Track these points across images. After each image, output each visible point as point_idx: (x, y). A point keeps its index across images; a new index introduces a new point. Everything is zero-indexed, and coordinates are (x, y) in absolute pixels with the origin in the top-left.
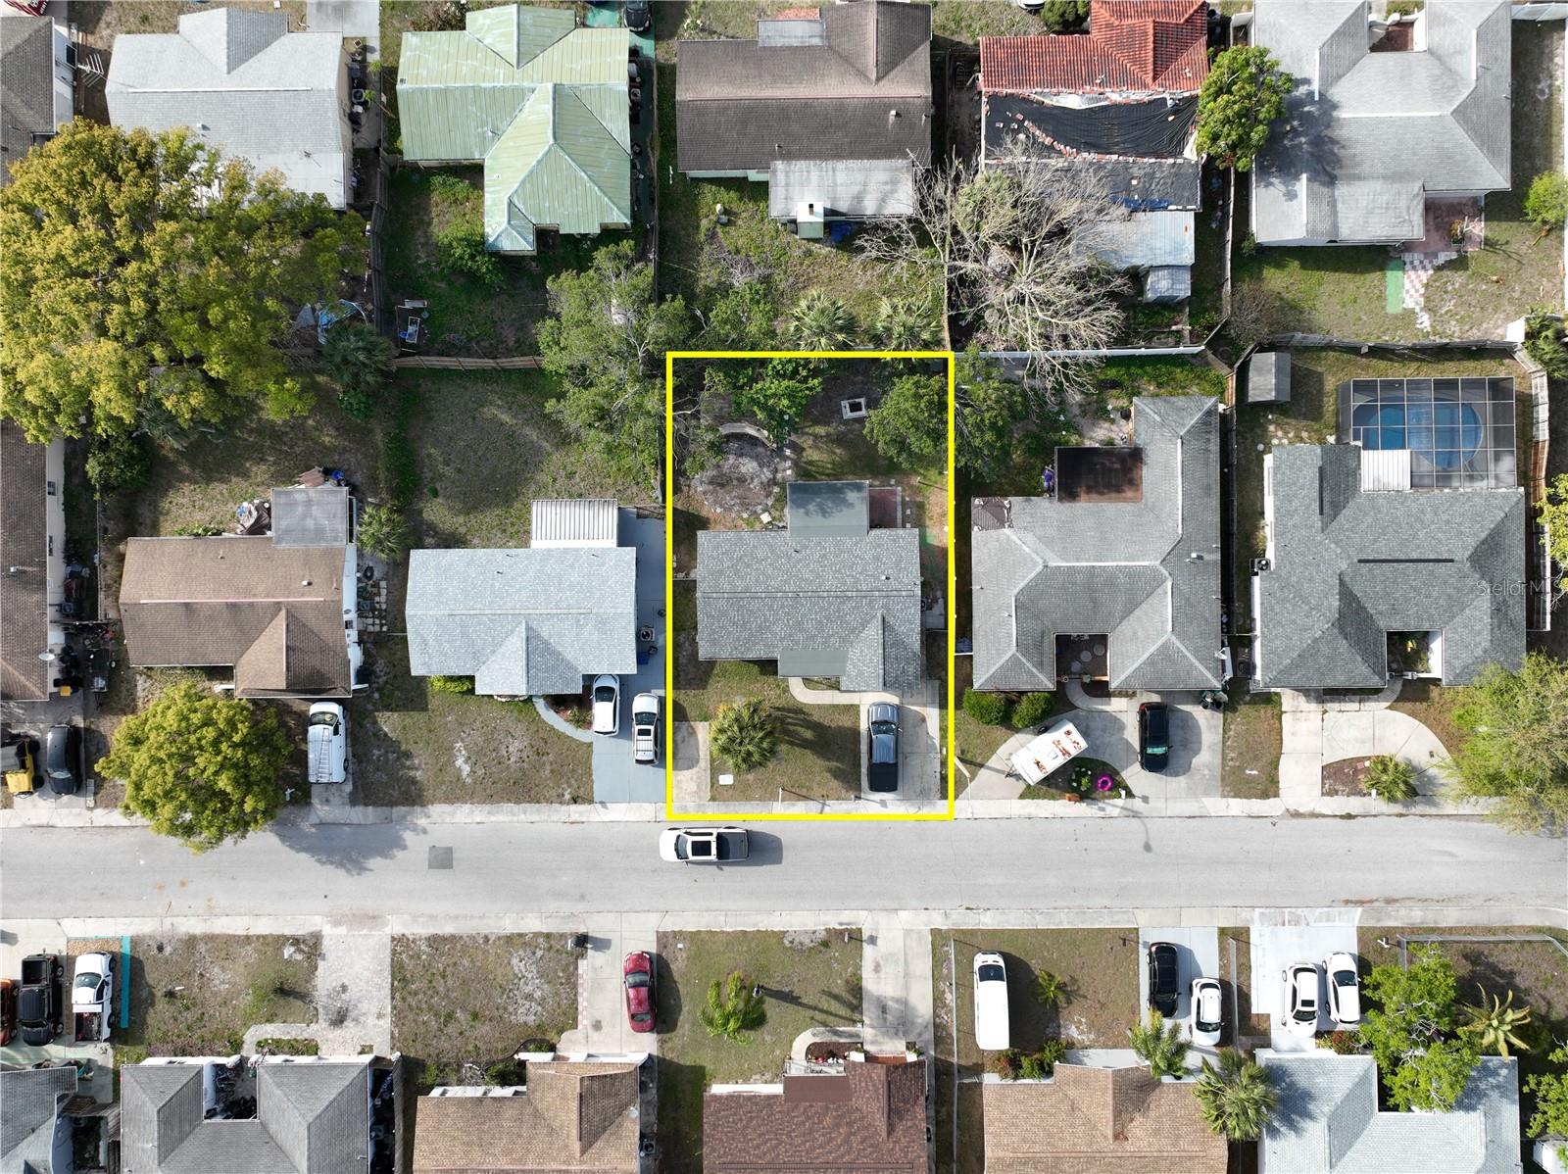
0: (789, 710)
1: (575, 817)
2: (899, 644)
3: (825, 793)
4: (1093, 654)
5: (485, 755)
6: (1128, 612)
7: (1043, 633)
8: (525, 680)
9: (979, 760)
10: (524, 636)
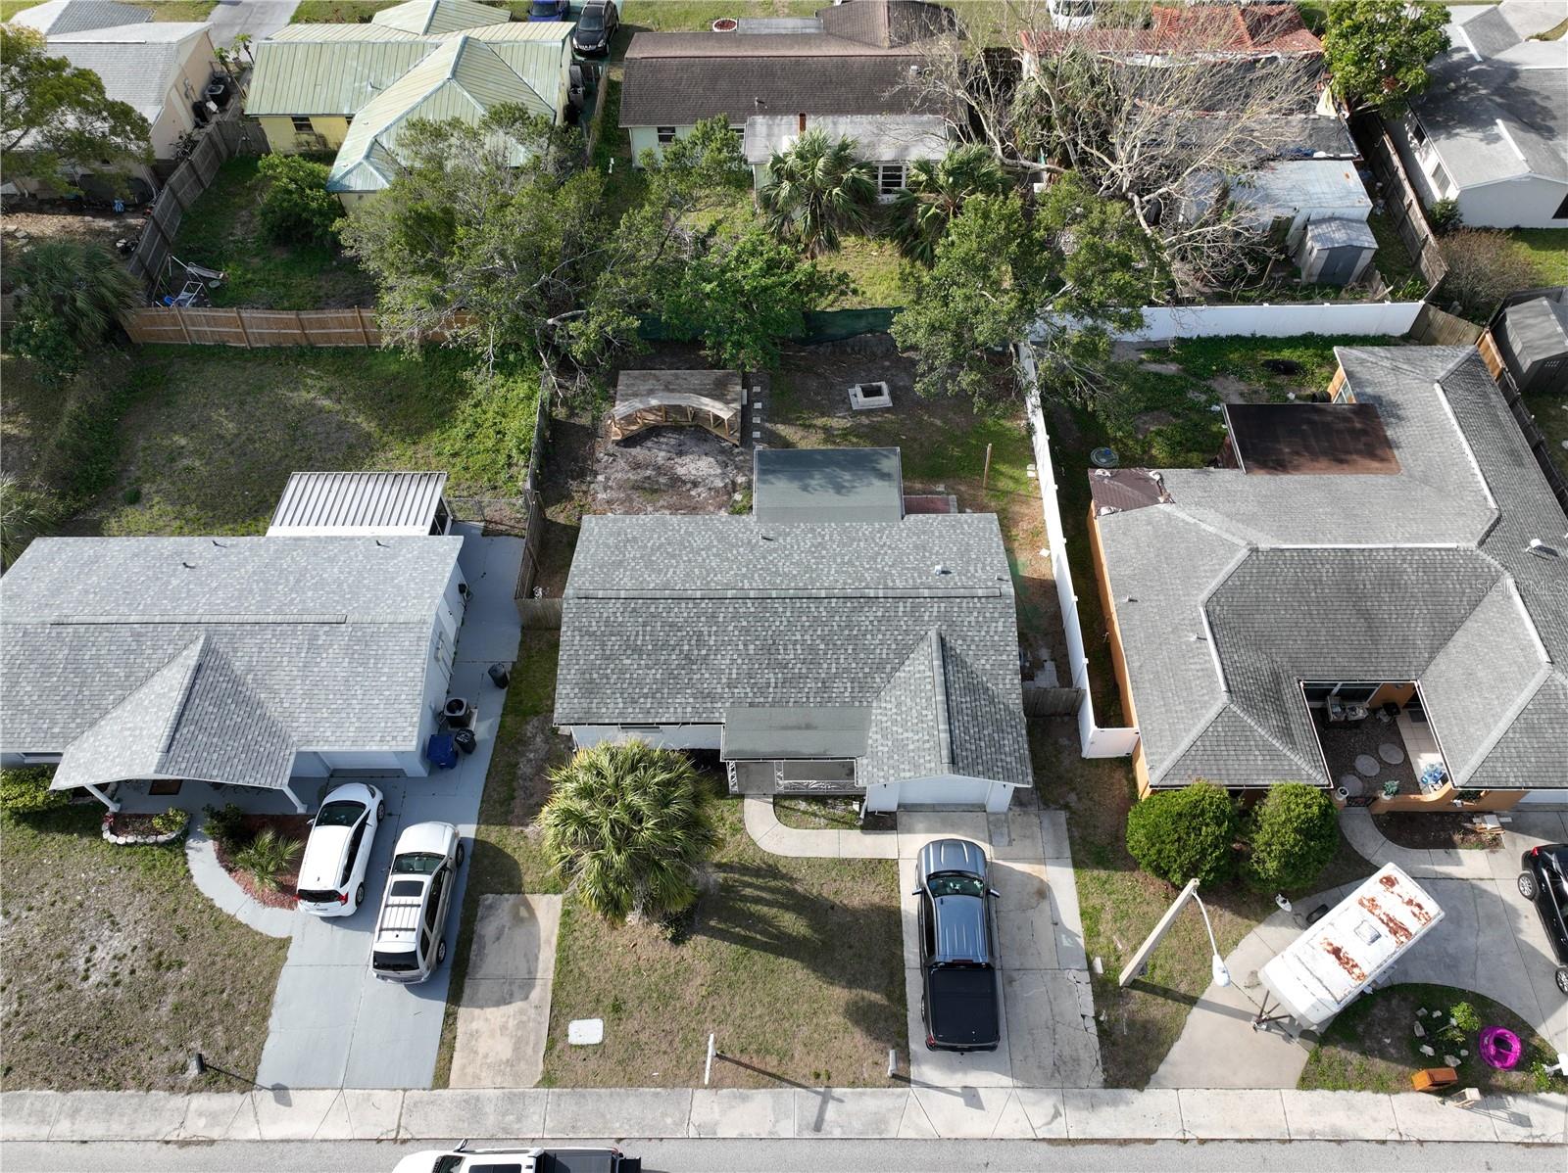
0: (744, 869)
1: (197, 1127)
2: (975, 689)
3: (822, 1068)
4: (1380, 761)
5: (34, 968)
6: (1441, 639)
7: (1276, 677)
8: (163, 743)
9: (1183, 988)
10: (193, 662)
